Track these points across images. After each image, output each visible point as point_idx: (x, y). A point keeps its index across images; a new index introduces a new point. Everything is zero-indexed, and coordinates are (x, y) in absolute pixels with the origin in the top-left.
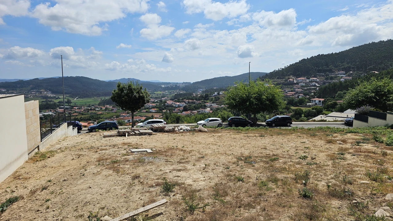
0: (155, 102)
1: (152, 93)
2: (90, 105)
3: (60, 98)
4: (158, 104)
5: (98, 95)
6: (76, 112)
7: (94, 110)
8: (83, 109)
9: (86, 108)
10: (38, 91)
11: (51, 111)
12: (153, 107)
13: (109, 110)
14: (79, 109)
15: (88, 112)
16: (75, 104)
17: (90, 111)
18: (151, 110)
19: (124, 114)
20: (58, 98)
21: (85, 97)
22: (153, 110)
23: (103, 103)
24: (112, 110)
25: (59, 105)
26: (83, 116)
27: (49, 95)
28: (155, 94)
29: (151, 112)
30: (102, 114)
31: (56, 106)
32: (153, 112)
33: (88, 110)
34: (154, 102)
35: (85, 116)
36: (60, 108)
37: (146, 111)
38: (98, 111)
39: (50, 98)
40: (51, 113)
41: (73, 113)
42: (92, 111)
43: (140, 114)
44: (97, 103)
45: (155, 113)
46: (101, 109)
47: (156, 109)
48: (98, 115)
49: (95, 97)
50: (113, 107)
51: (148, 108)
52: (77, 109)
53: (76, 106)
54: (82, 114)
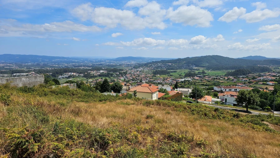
0: (276, 76)
1: (276, 68)
2: (218, 75)
3: (200, 70)
4: (278, 78)
5: (227, 69)
6: (205, 80)
7: (219, 79)
8: (211, 78)
9: (214, 77)
10: (187, 65)
11: (190, 78)
12: (272, 81)
13: (230, 80)
14: (209, 78)
15: (214, 80)
16: (208, 74)
17: (215, 80)
18: (268, 83)
19: (240, 84)
20: (199, 70)
21: (216, 70)
22: (271, 83)
23: (228, 74)
24: (233, 80)
25: (197, 74)
26: (208, 83)
27: (194, 68)
28: (279, 69)
29: (268, 85)
30: (222, 83)
31: (194, 75)
32: (270, 85)
33: (215, 79)
34: (274, 76)
35: (209, 83)
36: (197, 76)
37: (263, 83)
38: (221, 80)
39: (194, 69)
40: (189, 79)
41: (204, 80)
42: (217, 80)
43: (255, 86)
44: (224, 74)
45: (272, 85)
46: (224, 79)
47: (275, 82)
48: (219, 83)
49: (224, 70)
50: (234, 78)
51: (266, 81)
52: (208, 78)
53: (208, 76)
54: (209, 82)
